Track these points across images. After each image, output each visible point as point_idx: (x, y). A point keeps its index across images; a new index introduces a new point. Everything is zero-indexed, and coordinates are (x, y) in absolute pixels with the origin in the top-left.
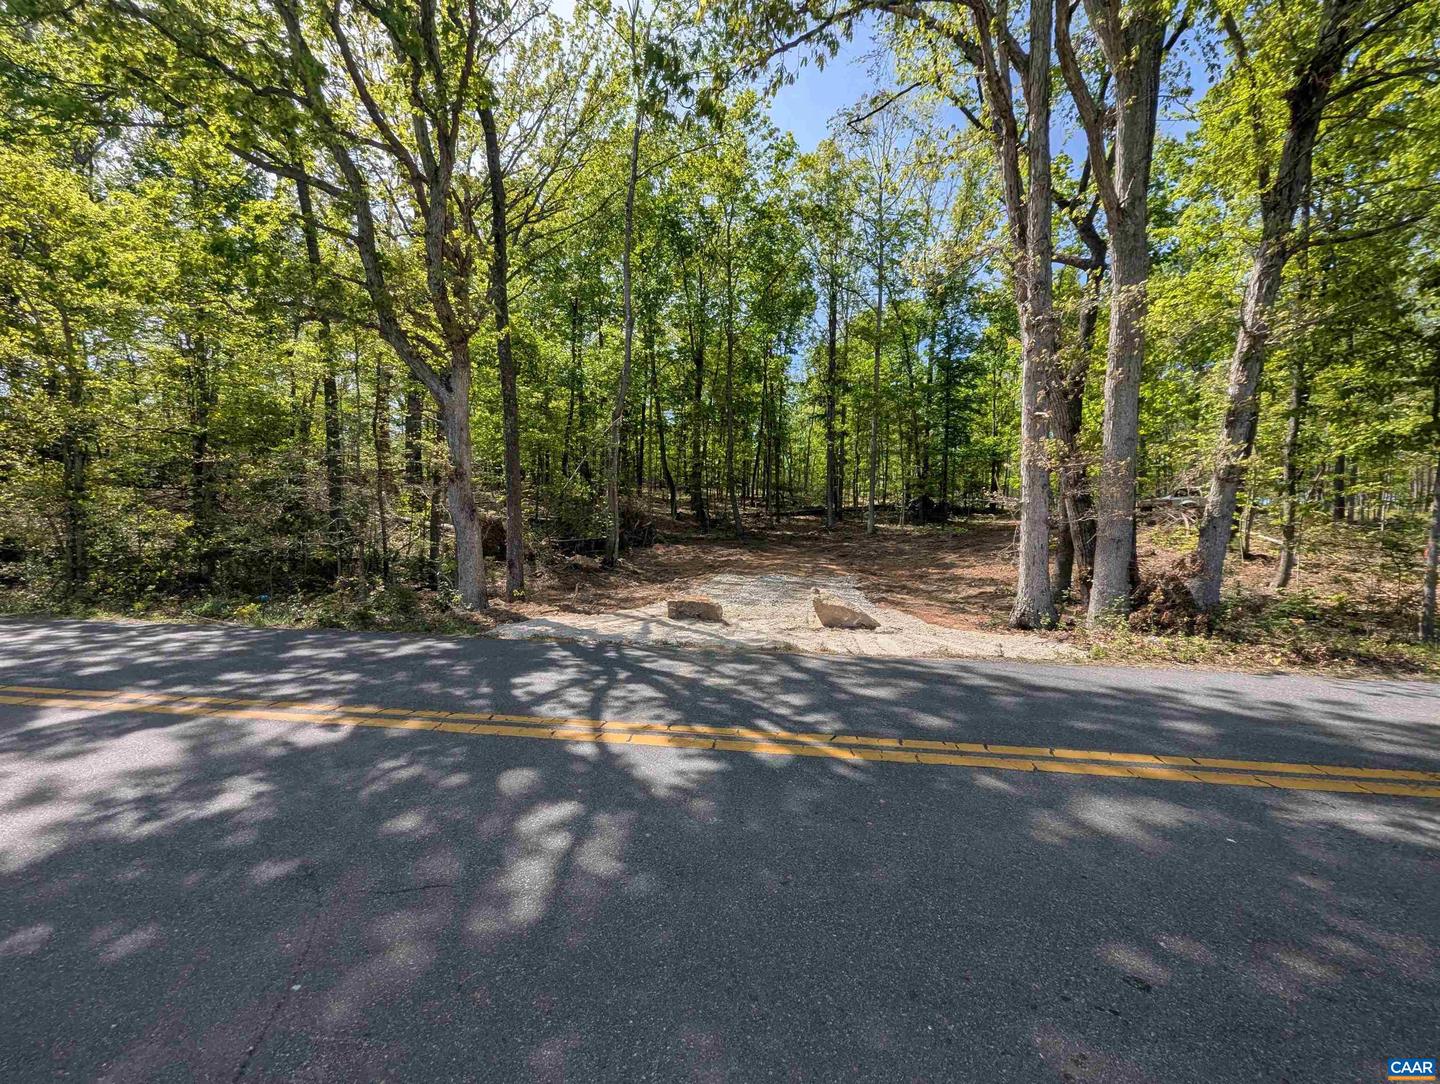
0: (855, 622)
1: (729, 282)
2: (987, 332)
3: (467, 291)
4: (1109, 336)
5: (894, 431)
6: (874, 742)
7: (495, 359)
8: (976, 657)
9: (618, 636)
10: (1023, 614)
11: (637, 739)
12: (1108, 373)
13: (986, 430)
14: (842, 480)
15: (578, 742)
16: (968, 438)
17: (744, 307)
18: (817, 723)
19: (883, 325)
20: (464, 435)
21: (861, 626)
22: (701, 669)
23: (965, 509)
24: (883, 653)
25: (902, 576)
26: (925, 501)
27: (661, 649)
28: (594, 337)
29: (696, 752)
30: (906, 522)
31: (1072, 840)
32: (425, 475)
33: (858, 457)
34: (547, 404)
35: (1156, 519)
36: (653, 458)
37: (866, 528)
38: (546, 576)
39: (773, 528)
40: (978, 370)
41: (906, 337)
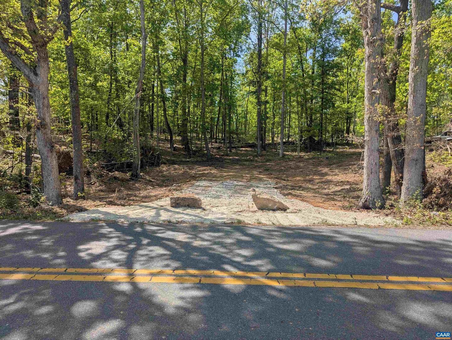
0: (275, 207)
1: (202, 15)
2: (344, 46)
3: (45, 16)
4: (411, 49)
5: (294, 101)
6: (290, 275)
7: (63, 57)
8: (342, 225)
9: (142, 218)
10: (366, 201)
11: (155, 279)
12: (410, 69)
13: (343, 100)
14: (265, 128)
15: (120, 283)
16: (334, 105)
17: (210, 30)
18: (258, 266)
19: (287, 41)
20: (46, 102)
21: (279, 209)
22: (191, 236)
23: (333, 143)
24: (293, 224)
25: (299, 180)
26: (311, 138)
27: (167, 225)
28: (124, 45)
29: (190, 285)
30: (301, 151)
31: (402, 328)
32: (21, 125)
33: (274, 115)
34: (96, 84)
35: (434, 148)
36: (159, 115)
37: (279, 154)
38: (97, 184)
39: (227, 155)
40: (339, 67)
41: (300, 48)
